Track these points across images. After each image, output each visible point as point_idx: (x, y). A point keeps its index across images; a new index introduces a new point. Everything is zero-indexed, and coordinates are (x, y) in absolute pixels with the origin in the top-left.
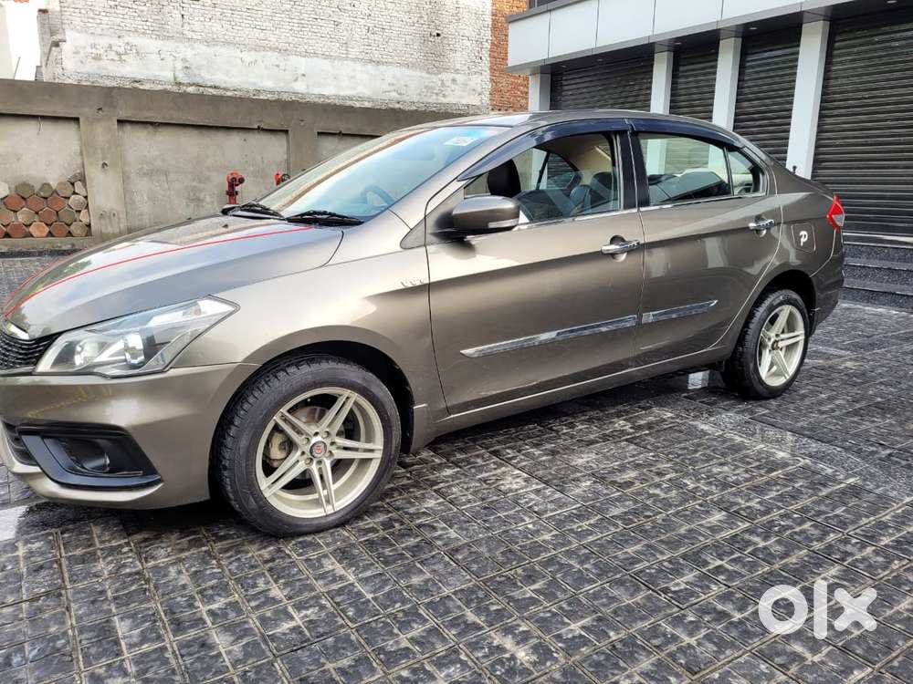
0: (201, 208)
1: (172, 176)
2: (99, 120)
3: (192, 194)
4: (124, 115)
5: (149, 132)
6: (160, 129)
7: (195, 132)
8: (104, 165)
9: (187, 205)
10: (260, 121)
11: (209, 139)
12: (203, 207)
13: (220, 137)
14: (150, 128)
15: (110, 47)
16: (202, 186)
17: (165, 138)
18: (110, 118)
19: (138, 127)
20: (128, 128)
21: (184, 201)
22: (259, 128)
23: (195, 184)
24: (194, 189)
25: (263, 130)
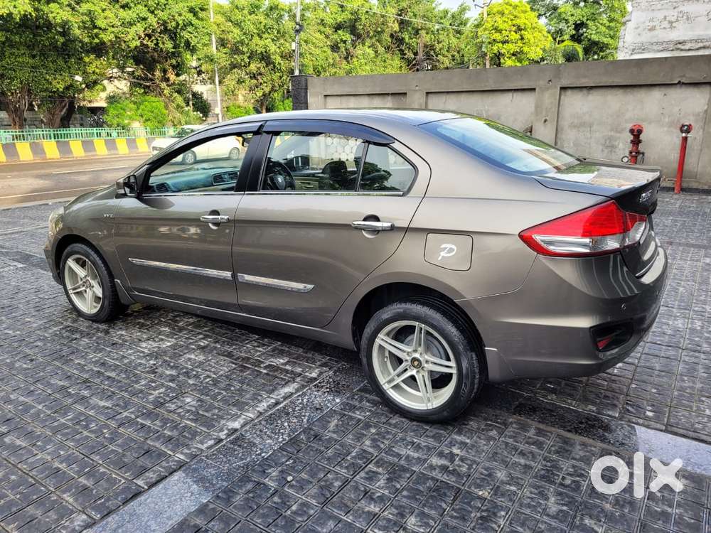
0: (613, 154)
1: (595, 127)
2: (548, 89)
3: (608, 142)
4: (565, 83)
5: (584, 94)
6: (591, 92)
7: (620, 92)
8: (545, 121)
9: (603, 151)
10: (681, 77)
11: (631, 96)
12: (615, 152)
13: (641, 94)
14: (585, 91)
15: (665, 18)
16: (618, 135)
17: (595, 98)
18: (556, 87)
19: (575, 91)
20: (569, 92)
21: (601, 147)
22: (679, 82)
23: (612, 133)
24: (610, 138)
25: (683, 84)
